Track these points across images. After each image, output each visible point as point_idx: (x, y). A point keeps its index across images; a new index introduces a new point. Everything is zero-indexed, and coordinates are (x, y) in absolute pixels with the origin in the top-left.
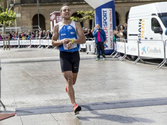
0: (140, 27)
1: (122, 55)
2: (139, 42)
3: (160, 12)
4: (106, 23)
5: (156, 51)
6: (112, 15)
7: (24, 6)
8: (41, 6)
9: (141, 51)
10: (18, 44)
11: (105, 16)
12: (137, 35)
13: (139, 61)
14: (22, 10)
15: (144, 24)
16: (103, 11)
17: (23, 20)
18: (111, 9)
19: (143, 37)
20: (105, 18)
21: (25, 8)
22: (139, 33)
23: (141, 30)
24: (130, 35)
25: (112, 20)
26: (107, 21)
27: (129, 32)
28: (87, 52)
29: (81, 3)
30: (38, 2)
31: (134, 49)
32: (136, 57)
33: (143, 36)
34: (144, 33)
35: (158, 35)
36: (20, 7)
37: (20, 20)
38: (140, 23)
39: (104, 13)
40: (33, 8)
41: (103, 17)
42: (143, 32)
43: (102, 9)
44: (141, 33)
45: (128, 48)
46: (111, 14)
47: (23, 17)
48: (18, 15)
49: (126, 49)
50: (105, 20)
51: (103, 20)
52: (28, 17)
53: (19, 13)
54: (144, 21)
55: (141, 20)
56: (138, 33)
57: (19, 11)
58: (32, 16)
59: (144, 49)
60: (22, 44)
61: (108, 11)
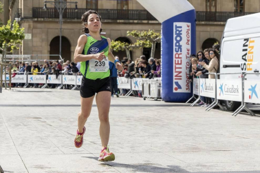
0: (245, 52)
4: (180, 47)
6: (190, 34)
7: (37, 22)
8: (65, 22)
9: (247, 93)
10: (25, 81)
11: (179, 35)
12: (238, 66)
13: (244, 111)
14: (34, 28)
15: (252, 47)
16: (176, 27)
17: (35, 44)
18: (189, 24)
19: (251, 69)
20: (178, 39)
21: (39, 25)
22: (243, 62)
23: (247, 57)
24: (226, 66)
25: (190, 43)
26: (181, 43)
27: (223, 61)
28: (144, 96)
29: (131, 21)
30: (61, 16)
31: (234, 90)
32: (237, 104)
33: (251, 67)
34: (253, 63)
36: (31, 24)
37: (30, 44)
38: (244, 46)
39: (177, 30)
40: (52, 26)
41: (175, 36)
42: (252, 60)
43: (175, 24)
44: (246, 63)
45: (221, 88)
46: (190, 32)
47: (35, 39)
48: (28, 36)
49: (218, 90)
50: (178, 42)
51: (175, 42)
52: (43, 41)
53: (28, 33)
54: (253, 41)
55: (247, 40)
56: (241, 62)
57: (29, 30)
58: (50, 39)
59: (253, 89)
60: (32, 82)
61: (185, 27)
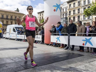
1: (4, 38)
2: (9, 34)
3: (15, 27)
5: (14, 36)
13: (9, 39)
27: (7, 32)
31: (8, 36)
32: (8, 38)
34: (11, 32)
35: (15, 32)
49: (6, 36)
56: (9, 32)
59: (11, 36)
